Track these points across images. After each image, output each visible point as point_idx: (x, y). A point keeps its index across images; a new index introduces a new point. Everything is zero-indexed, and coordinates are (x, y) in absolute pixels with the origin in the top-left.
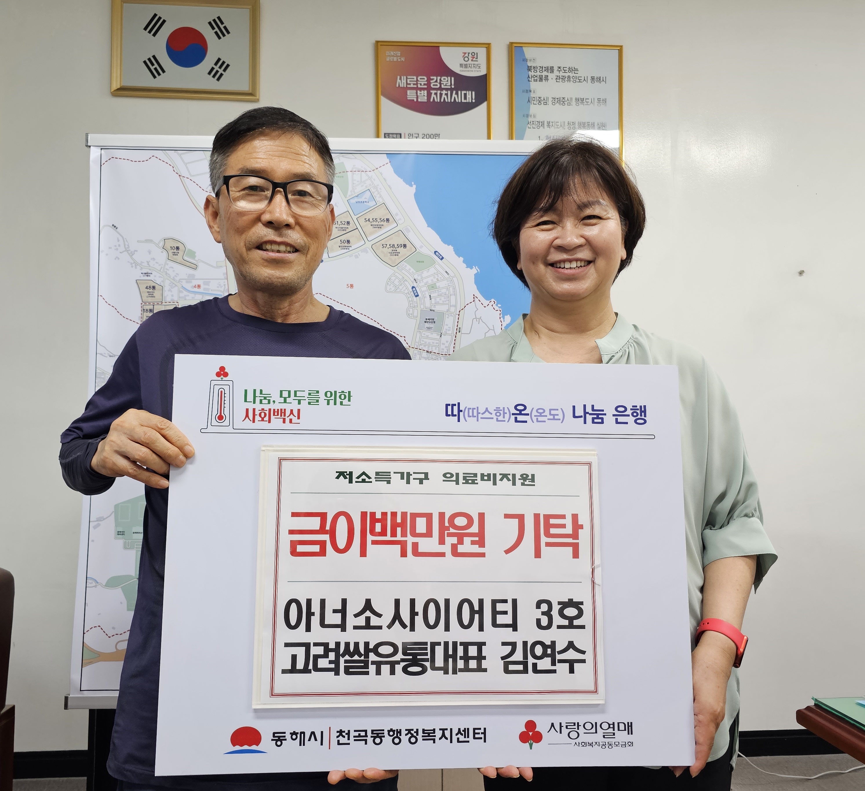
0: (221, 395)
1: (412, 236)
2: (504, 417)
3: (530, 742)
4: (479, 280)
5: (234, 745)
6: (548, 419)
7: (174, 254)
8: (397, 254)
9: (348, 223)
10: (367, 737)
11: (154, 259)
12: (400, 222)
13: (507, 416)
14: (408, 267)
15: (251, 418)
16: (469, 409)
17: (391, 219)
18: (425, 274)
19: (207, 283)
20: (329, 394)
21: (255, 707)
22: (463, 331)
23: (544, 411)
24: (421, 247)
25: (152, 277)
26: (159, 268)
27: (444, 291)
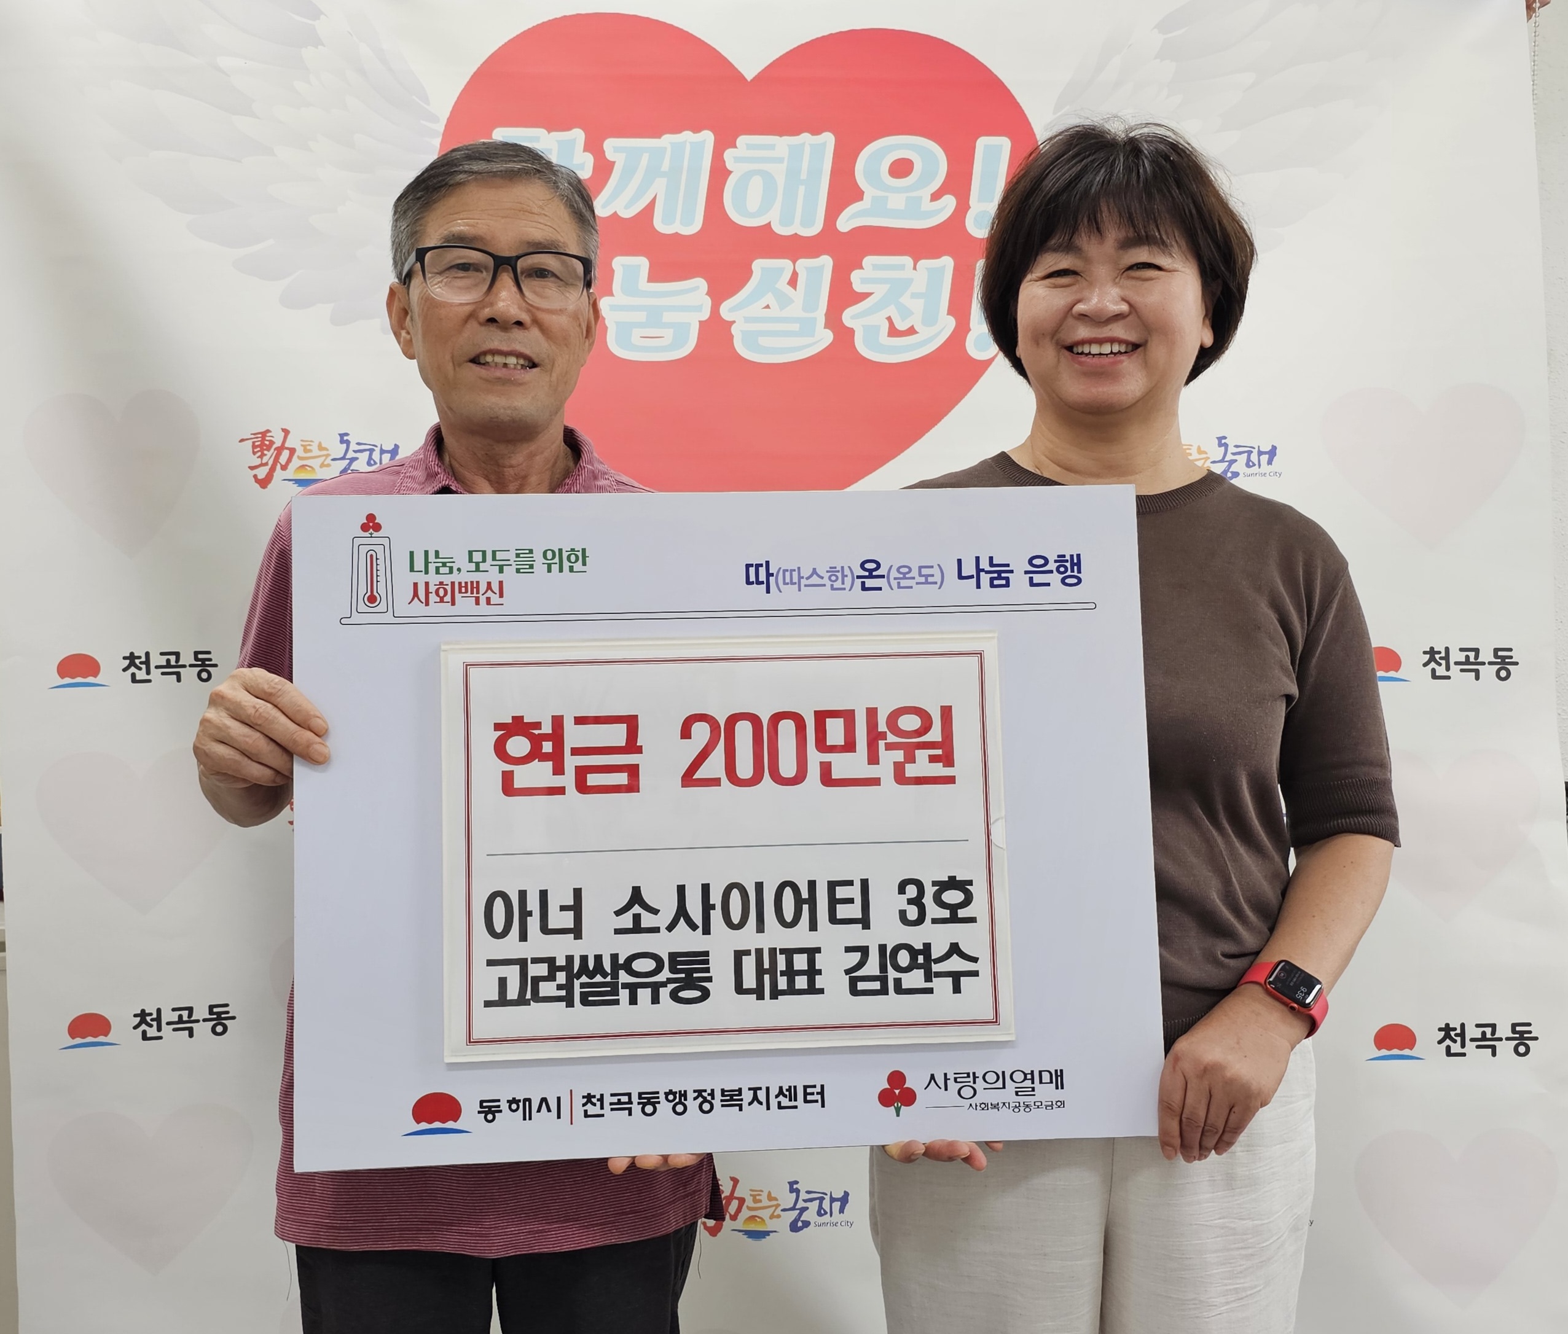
0: (372, 560)
2: (843, 583)
3: (896, 1105)
5: (418, 1121)
6: (917, 583)
10: (632, 1103)
13: (848, 580)
15: (423, 599)
16: (785, 571)
20: (549, 555)
21: (448, 1060)
23: (910, 570)
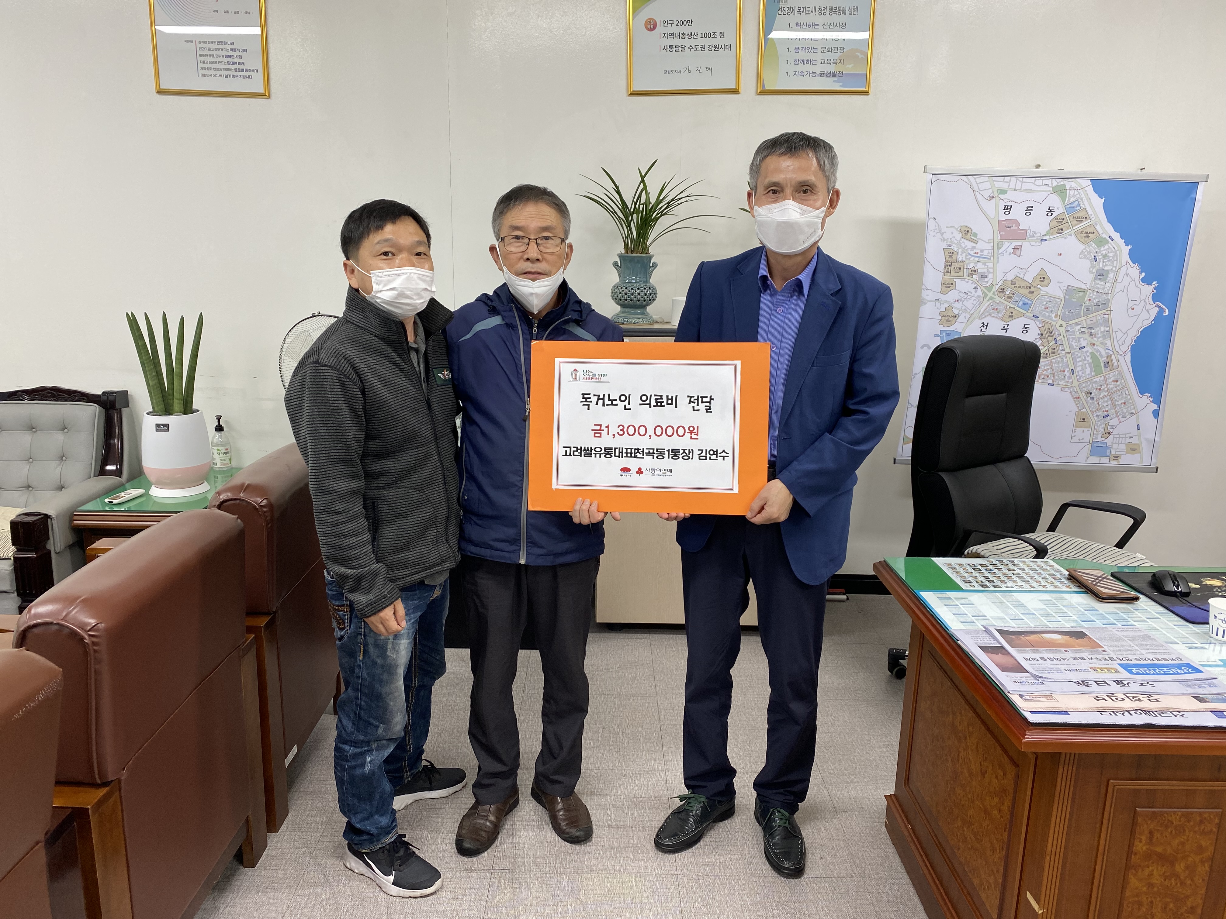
1: (1098, 227)
4: (1131, 253)
7: (966, 235)
8: (1088, 237)
9: (1063, 219)
11: (954, 237)
12: (1093, 219)
14: (1094, 245)
17: (1088, 218)
18: (1102, 249)
19: (982, 251)
22: (1118, 281)
24: (1102, 234)
25: (952, 247)
26: (956, 242)
27: (1111, 258)
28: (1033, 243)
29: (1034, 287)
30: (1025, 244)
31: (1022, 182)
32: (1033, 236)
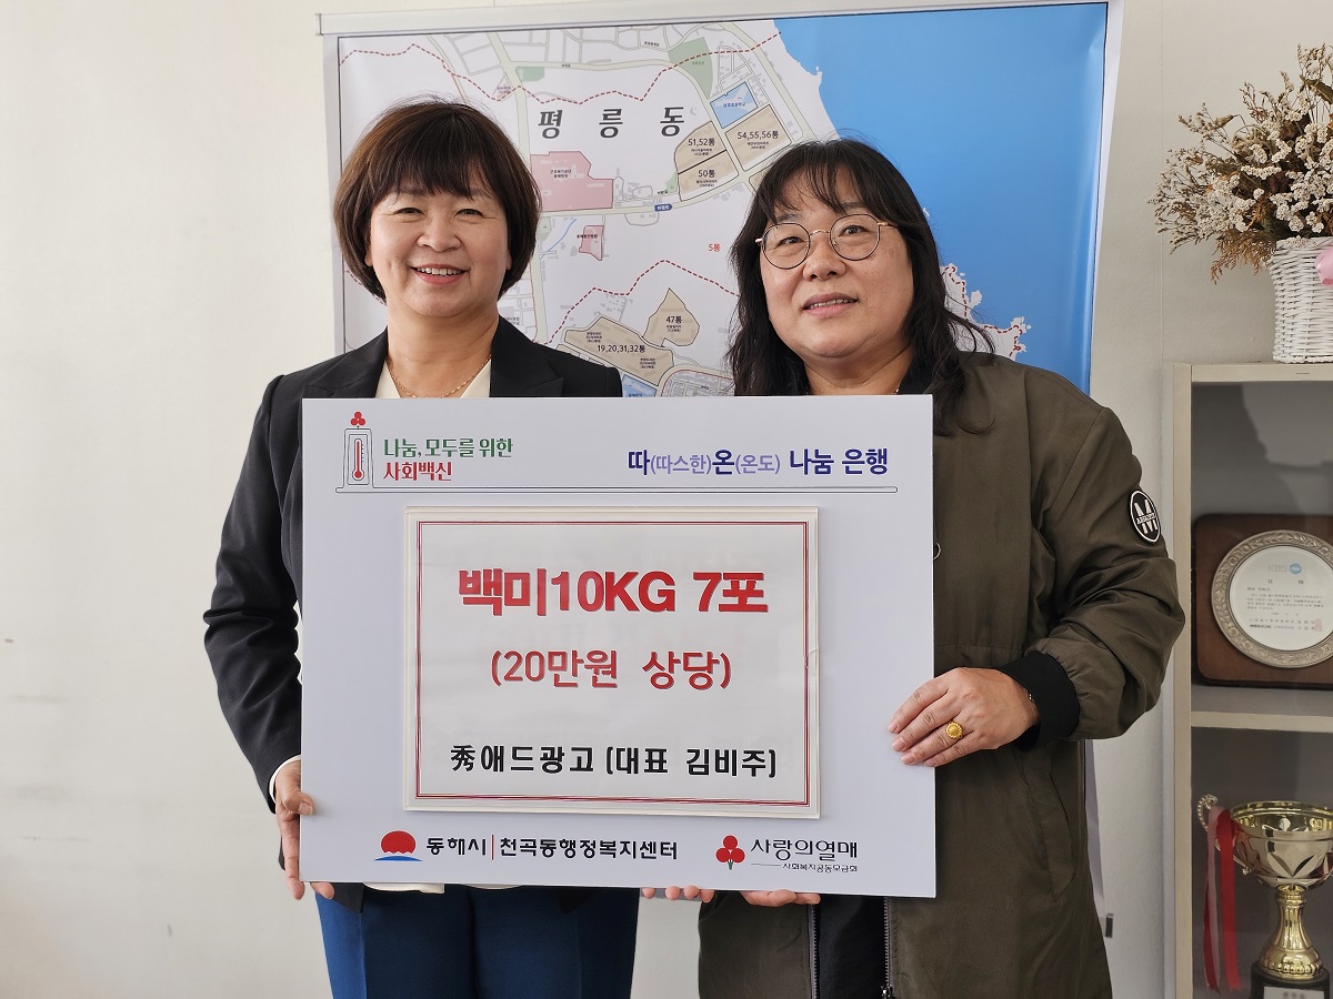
0: (358, 445)
2: (702, 468)
3: (729, 861)
5: (385, 852)
6: (759, 469)
9: (712, 141)
10: (536, 848)
12: (795, 137)
13: (706, 466)
15: (394, 474)
16: (658, 458)
17: (781, 133)
20: (485, 444)
21: (403, 808)
23: (754, 459)
28: (635, 218)
29: (653, 346)
30: (613, 221)
31: (581, 41)
32: (634, 198)
